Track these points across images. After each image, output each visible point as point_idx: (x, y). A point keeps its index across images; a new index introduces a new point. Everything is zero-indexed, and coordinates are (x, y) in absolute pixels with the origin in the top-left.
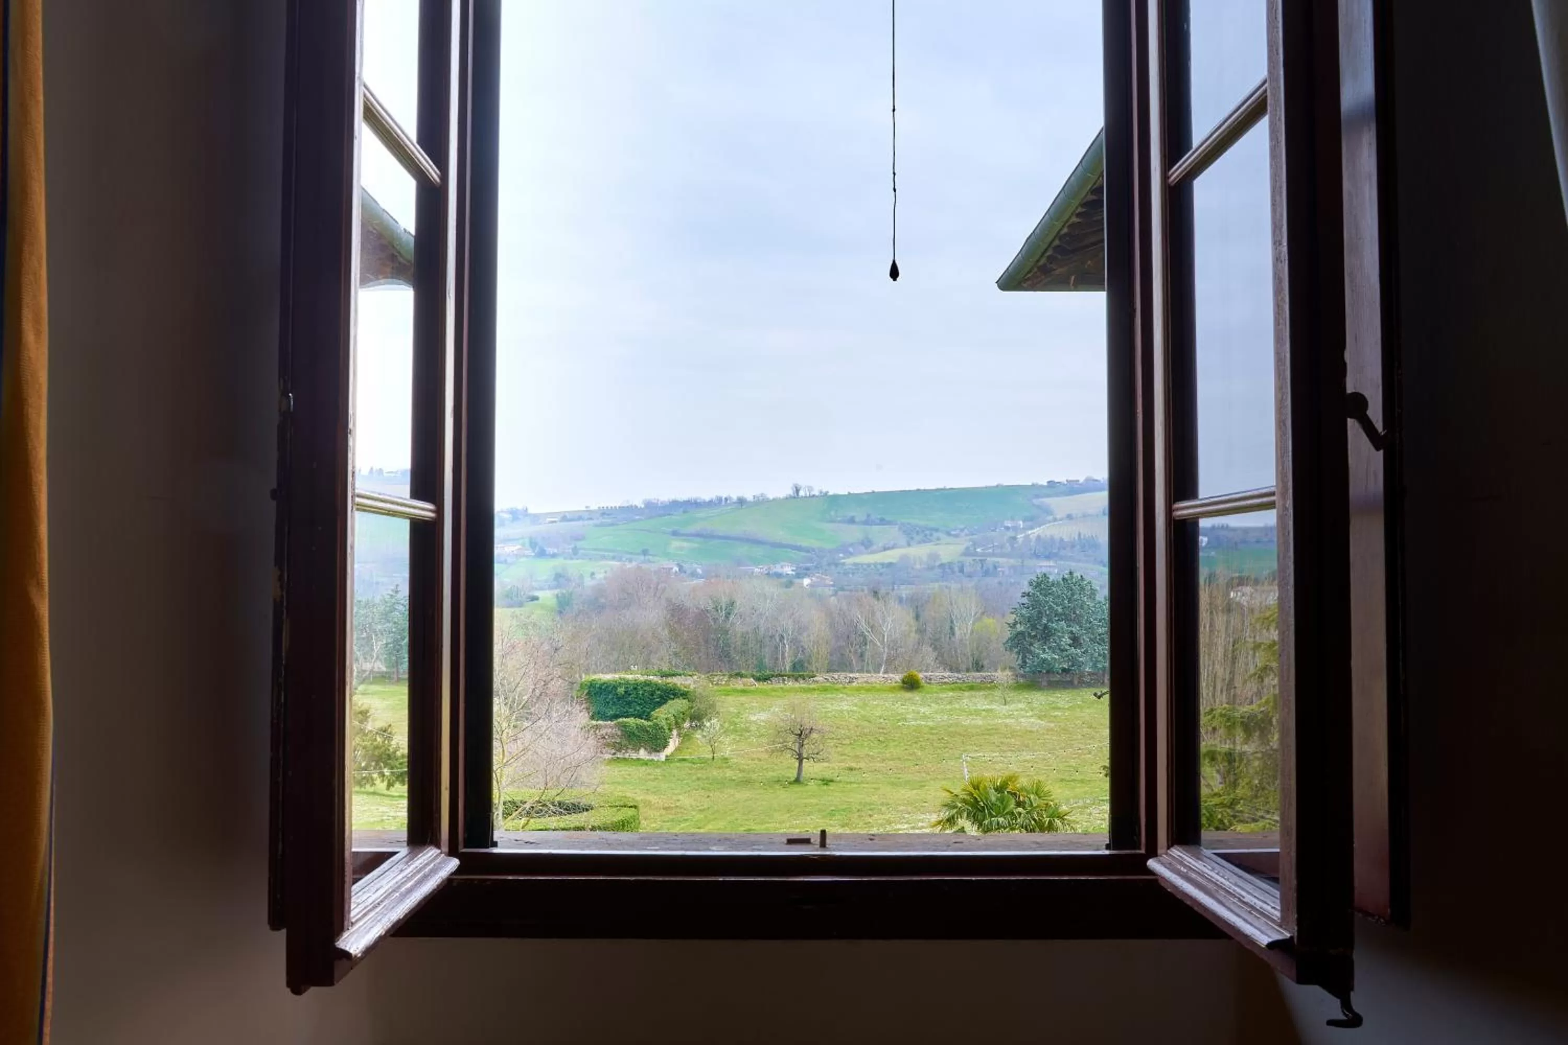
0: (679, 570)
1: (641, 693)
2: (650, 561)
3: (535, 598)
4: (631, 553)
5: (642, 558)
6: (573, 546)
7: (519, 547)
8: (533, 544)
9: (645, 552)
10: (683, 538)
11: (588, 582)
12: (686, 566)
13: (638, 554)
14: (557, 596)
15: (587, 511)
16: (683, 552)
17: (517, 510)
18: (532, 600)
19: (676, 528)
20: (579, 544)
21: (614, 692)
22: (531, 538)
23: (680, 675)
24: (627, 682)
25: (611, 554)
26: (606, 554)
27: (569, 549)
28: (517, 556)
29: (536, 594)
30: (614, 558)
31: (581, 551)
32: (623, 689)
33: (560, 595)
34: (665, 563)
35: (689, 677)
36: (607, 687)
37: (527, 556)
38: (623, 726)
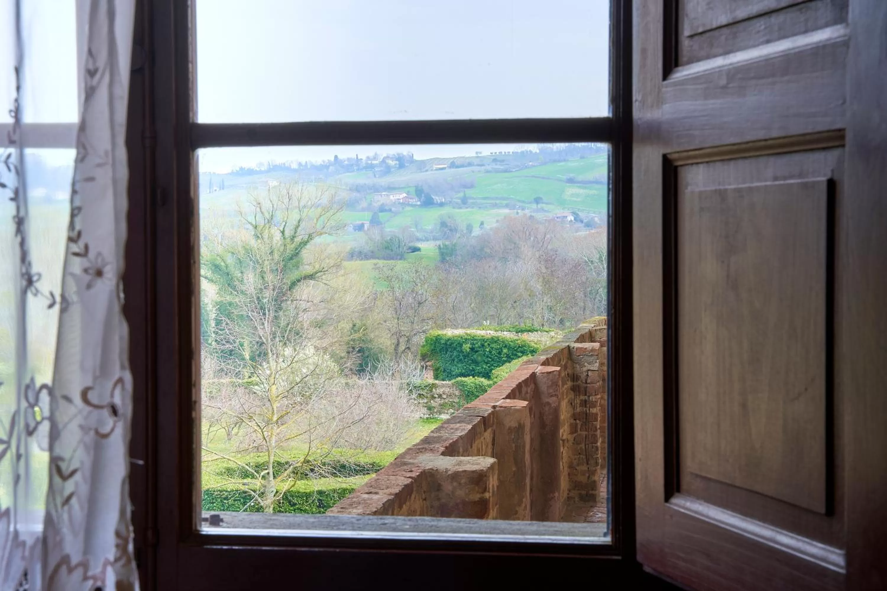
0: (575, 219)
1: (488, 350)
2: (543, 210)
3: (416, 250)
4: (523, 202)
5: (534, 206)
6: (461, 195)
7: (405, 195)
8: (419, 192)
9: (537, 201)
10: (579, 185)
11: (476, 232)
12: (582, 215)
13: (530, 203)
14: (439, 247)
15: (478, 157)
16: (579, 199)
17: (404, 156)
18: (413, 252)
19: (572, 175)
20: (469, 192)
21: (458, 349)
22: (416, 187)
23: (537, 331)
24: (473, 339)
25: (505, 202)
26: (498, 202)
27: (457, 198)
28: (404, 204)
29: (419, 245)
30: (507, 206)
31: (470, 201)
32: (469, 345)
33: (442, 246)
34: (559, 212)
35: (545, 333)
36: (452, 343)
37: (412, 206)
38: (461, 386)
